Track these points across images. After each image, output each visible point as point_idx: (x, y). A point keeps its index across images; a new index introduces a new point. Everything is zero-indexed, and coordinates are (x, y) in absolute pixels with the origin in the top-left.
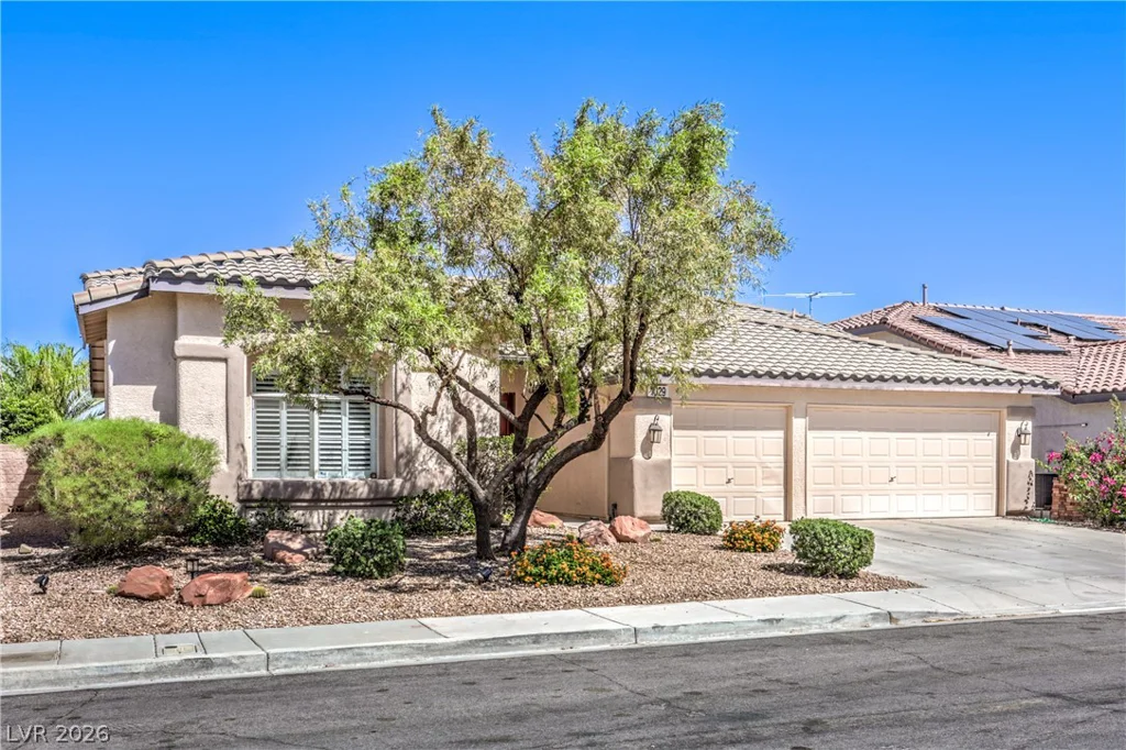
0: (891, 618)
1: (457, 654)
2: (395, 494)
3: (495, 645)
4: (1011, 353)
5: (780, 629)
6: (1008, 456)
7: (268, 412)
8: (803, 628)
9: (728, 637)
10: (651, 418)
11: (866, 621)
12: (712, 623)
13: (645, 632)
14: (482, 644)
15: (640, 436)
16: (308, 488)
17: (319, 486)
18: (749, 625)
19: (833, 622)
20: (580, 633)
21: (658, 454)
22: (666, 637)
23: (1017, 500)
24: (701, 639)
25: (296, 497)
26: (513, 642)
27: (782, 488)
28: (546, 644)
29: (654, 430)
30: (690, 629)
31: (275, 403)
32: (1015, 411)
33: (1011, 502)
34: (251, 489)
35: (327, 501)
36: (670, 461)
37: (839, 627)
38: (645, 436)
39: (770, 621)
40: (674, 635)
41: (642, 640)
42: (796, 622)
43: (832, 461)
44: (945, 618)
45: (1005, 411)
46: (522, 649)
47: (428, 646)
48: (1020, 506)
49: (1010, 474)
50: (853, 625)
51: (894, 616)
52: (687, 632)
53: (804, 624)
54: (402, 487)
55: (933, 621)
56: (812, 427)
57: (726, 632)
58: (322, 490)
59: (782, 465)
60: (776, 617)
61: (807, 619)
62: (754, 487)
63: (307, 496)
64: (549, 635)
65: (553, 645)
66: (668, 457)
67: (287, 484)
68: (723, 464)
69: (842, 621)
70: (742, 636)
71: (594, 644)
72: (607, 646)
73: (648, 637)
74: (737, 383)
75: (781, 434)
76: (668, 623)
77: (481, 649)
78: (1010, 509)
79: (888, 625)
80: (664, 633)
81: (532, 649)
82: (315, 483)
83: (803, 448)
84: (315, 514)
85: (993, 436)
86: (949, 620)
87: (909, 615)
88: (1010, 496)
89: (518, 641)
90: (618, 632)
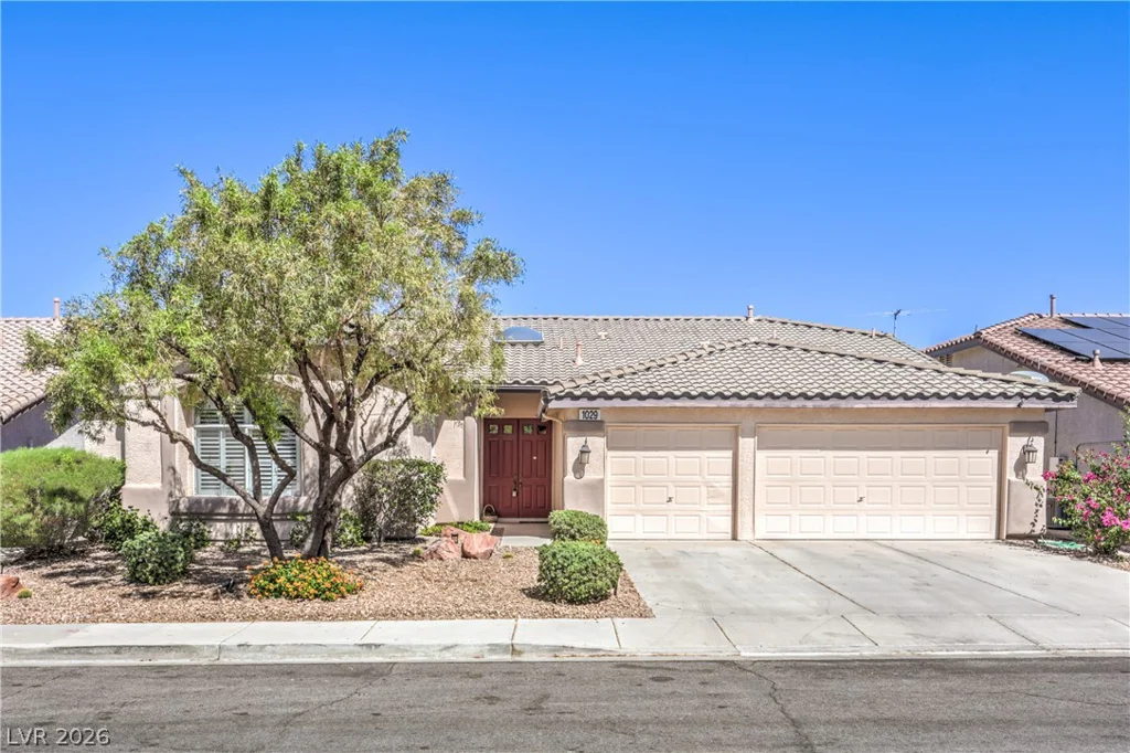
0: (513, 650)
1: (41, 659)
2: (300, 509)
3: (79, 653)
4: (1097, 362)
5: (380, 654)
6: (1010, 475)
7: (210, 440)
8: (406, 654)
9: (318, 660)
10: (581, 440)
11: (482, 651)
12: (302, 645)
13: (229, 649)
14: (65, 651)
15: (571, 458)
16: (225, 505)
17: (234, 502)
18: (344, 648)
19: (441, 650)
20: (162, 647)
21: (590, 475)
22: (251, 655)
23: (1020, 522)
24: (289, 660)
25: (216, 511)
26: (95, 651)
27: (730, 507)
28: (126, 656)
29: (584, 452)
30: (277, 649)
31: (215, 432)
32: (1019, 427)
33: (1013, 524)
34: (178, 505)
35: (243, 515)
36: (602, 481)
37: (448, 657)
38: (576, 457)
39: (369, 646)
40: (260, 654)
41: (225, 657)
42: (398, 649)
43: (791, 481)
44: (582, 654)
45: (1007, 427)
46: (102, 659)
47: (16, 650)
48: (1026, 529)
49: (1012, 494)
50: (466, 655)
51: (517, 648)
52: (273, 652)
53: (407, 651)
54: (307, 504)
55: (564, 657)
56: (761, 446)
57: (317, 654)
58: (236, 505)
59: (731, 484)
60: (376, 642)
61: (411, 646)
62: (698, 506)
63: (225, 510)
64: (131, 647)
65: (133, 656)
66: (602, 477)
67: (207, 501)
68: (665, 484)
69: (452, 650)
70: (335, 660)
71: (176, 658)
72: (187, 661)
73: (233, 654)
74: (668, 405)
75: (729, 454)
76: (254, 642)
77: (64, 657)
78: (1010, 533)
79: (508, 658)
80: (250, 652)
81: (113, 658)
82: (231, 500)
83: (751, 468)
84: (235, 526)
85: (994, 454)
86: (585, 657)
87: (537, 648)
88: (1011, 518)
89: (100, 650)
90: (201, 648)
